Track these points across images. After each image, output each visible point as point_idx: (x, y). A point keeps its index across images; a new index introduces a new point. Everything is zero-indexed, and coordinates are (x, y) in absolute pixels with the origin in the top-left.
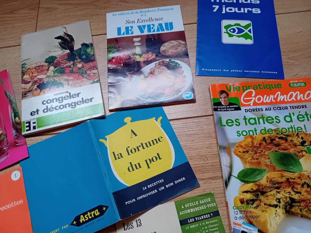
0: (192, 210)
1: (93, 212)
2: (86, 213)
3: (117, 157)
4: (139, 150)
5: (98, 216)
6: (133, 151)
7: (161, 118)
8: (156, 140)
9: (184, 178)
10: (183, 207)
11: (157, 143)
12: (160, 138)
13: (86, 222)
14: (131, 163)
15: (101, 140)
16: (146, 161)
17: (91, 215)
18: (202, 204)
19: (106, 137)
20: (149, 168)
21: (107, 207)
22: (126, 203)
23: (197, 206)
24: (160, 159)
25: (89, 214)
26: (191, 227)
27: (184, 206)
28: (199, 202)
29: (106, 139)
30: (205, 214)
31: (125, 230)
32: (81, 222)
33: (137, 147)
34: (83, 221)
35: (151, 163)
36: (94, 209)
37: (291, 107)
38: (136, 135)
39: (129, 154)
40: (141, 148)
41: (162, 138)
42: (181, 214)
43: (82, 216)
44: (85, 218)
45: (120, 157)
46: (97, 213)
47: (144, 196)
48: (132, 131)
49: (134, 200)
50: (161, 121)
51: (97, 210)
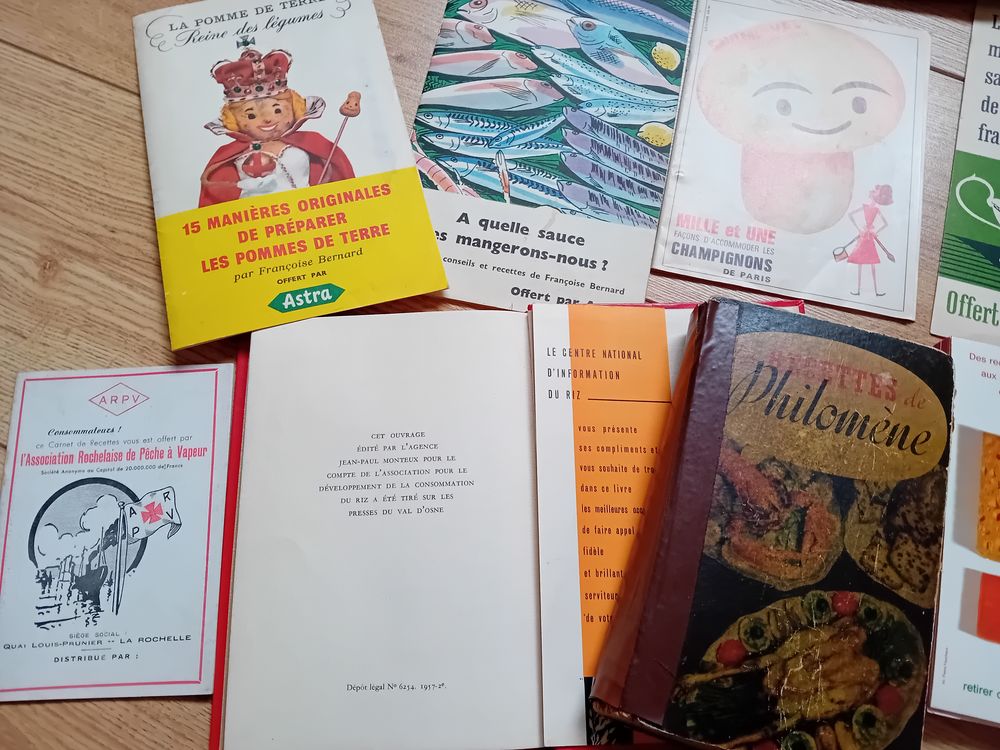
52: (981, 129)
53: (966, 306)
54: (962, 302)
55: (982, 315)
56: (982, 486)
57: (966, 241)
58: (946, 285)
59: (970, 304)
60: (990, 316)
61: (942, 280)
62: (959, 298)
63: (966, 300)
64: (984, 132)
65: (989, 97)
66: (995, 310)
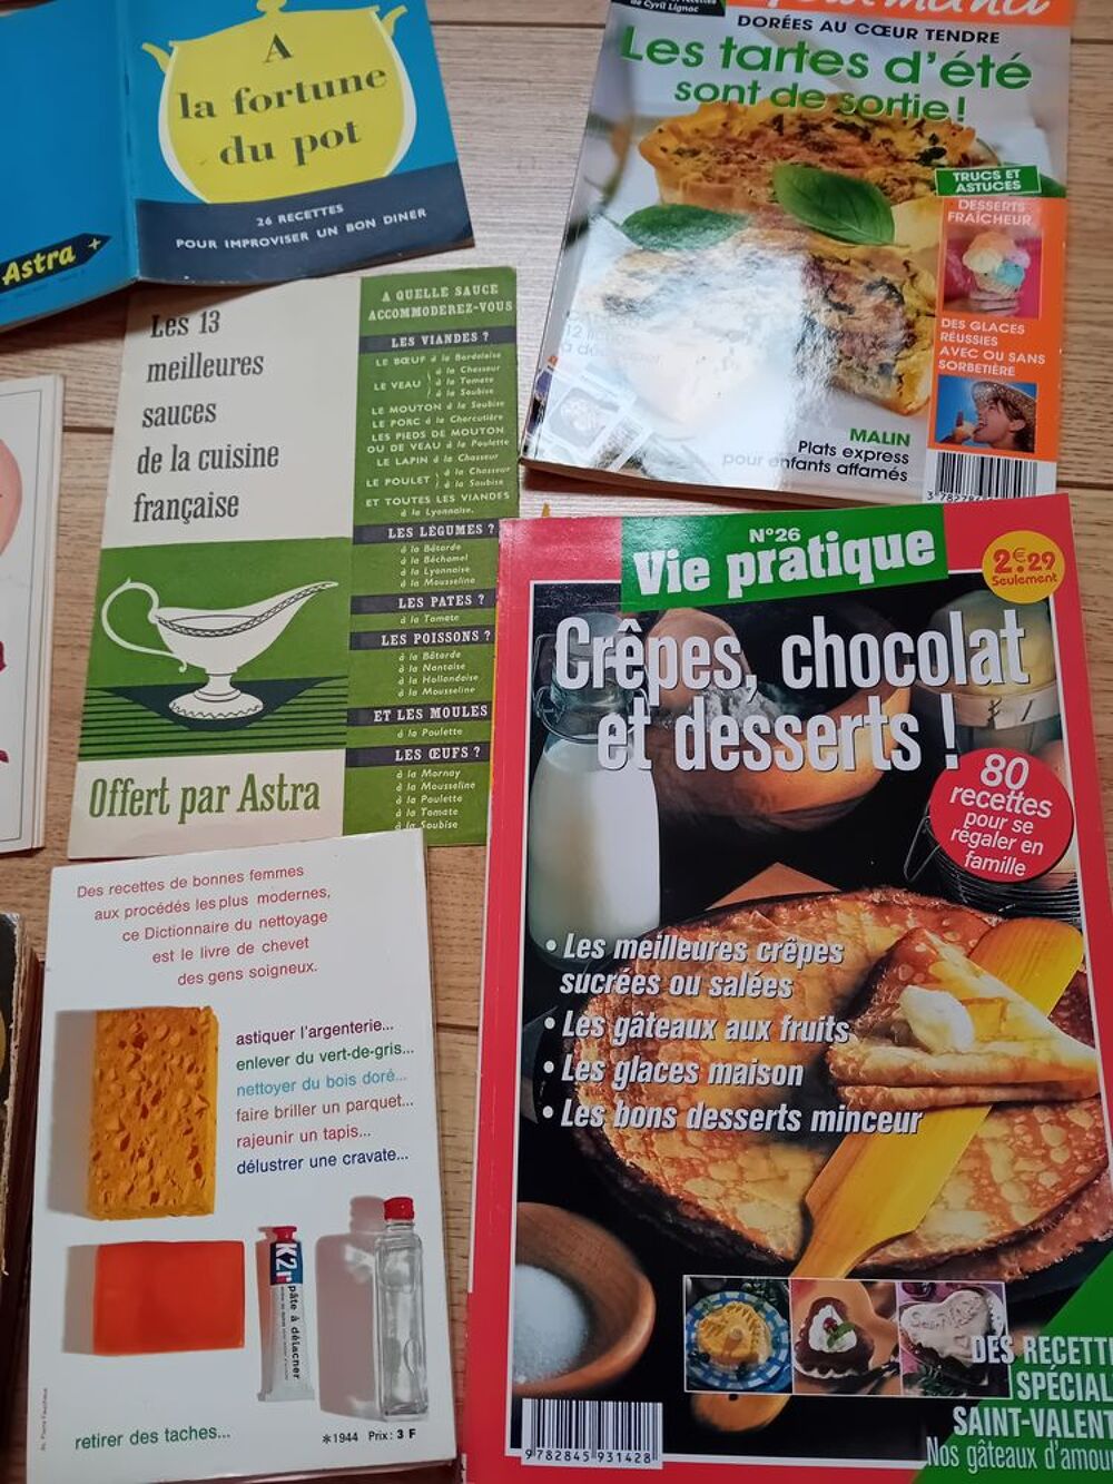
0: (417, 312)
1: (56, 254)
2: (31, 257)
3: (192, 110)
4: (281, 104)
5: (70, 265)
6: (261, 104)
7: (402, 10)
8: (357, 79)
9: (422, 213)
10: (386, 298)
11: (359, 87)
12: (376, 74)
13: (24, 282)
14: (238, 140)
15: (147, 47)
16: (299, 142)
17: (44, 263)
18: (463, 300)
19: (171, 44)
20: (301, 161)
21: (104, 240)
22: (179, 243)
23: (439, 302)
24: (352, 140)
25: (39, 259)
26: (397, 361)
27: (393, 296)
28: (451, 291)
29: (169, 51)
30: (461, 332)
31: (154, 335)
32: (7, 283)
33: (280, 96)
34: (13, 281)
35: (314, 147)
36: (59, 247)
37: (930, 32)
38: (286, 54)
39: (240, 111)
40: (289, 100)
41: (382, 74)
42: (372, 316)
43: (14, 266)
44: (21, 272)
45: (204, 113)
46: (67, 256)
47: (254, 243)
48: (277, 41)
49: (212, 244)
50: (399, 22)
51: (69, 250)
52: (138, 503)
53: (119, 797)
54: (114, 792)
55: (144, 803)
56: (96, 1100)
57: (117, 691)
58: (90, 771)
59: (125, 791)
60: (156, 801)
61: (82, 766)
62: (109, 788)
63: (120, 787)
64: (142, 506)
65: (148, 449)
66: (164, 789)
